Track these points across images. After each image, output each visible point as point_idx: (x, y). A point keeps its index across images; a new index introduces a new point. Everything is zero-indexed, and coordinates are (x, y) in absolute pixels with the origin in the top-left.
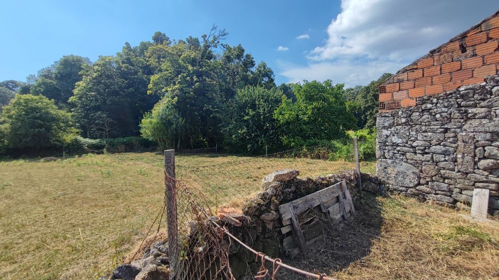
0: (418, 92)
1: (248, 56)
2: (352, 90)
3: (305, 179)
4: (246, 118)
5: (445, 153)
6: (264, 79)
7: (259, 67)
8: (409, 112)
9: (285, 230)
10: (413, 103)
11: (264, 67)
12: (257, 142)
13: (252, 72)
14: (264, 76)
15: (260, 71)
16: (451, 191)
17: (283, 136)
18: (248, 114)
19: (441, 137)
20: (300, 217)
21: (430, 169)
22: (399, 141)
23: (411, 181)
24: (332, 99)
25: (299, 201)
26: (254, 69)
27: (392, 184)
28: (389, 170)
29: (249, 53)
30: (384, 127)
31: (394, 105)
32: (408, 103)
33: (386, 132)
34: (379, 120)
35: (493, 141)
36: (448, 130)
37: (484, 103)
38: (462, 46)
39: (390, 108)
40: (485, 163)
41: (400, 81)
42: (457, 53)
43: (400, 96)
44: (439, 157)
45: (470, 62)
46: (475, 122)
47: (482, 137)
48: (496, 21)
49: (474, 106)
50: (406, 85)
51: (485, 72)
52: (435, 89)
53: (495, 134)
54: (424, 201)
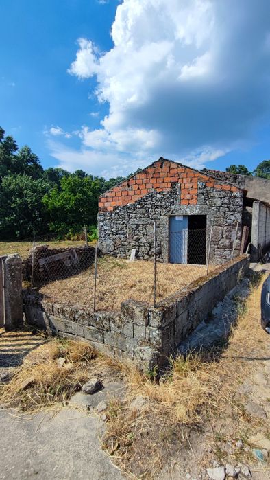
0: (114, 204)
1: (9, 139)
2: (114, 180)
3: (52, 249)
4: (13, 205)
5: (123, 234)
6: (29, 164)
7: (23, 151)
8: (111, 214)
9: (41, 270)
10: (112, 209)
11: (29, 153)
12: (26, 229)
13: (15, 157)
14: (29, 161)
15: (24, 156)
16: (125, 251)
17: (49, 222)
18: (14, 202)
19: (121, 226)
20: (49, 264)
21: (118, 242)
22: (107, 228)
23: (111, 249)
24: (90, 193)
25: (48, 258)
26: (17, 153)
27: (105, 251)
28: (103, 243)
29: (10, 135)
30: (101, 221)
31: (105, 209)
32: (110, 209)
33: (102, 224)
34: (99, 217)
35: (137, 228)
36: (124, 223)
37: (134, 212)
38: (128, 184)
39: (103, 211)
40: (135, 238)
41: (107, 197)
42: (127, 187)
43: (107, 205)
44: (121, 236)
45: (131, 193)
46: (132, 220)
47: (134, 226)
48: (138, 176)
49: (132, 213)
50: (110, 199)
51: (135, 198)
52: (120, 203)
53: (138, 226)
54: (116, 257)
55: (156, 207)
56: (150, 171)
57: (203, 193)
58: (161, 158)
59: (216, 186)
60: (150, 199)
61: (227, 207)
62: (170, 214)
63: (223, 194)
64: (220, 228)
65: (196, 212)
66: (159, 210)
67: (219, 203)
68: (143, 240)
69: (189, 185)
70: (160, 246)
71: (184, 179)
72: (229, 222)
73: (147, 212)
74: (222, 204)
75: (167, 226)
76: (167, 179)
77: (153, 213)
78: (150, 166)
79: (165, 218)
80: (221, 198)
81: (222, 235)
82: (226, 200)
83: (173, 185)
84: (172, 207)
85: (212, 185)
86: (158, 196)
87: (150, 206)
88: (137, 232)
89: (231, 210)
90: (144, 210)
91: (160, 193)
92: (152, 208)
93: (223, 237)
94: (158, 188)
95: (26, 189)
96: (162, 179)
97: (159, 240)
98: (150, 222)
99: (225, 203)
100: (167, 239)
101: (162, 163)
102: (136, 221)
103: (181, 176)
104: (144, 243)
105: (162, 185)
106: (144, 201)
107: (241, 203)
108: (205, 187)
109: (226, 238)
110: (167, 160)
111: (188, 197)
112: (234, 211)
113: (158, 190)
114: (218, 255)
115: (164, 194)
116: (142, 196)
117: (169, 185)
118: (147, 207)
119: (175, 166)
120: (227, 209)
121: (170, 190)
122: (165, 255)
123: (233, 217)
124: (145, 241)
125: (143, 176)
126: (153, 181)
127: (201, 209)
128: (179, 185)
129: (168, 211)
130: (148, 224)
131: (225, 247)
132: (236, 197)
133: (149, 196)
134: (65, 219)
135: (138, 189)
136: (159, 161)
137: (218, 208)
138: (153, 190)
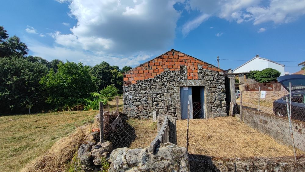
0: (137, 79)
4: (9, 83)
5: (145, 101)
6: (17, 51)
7: (12, 40)
8: (134, 86)
11: (18, 42)
13: (4, 43)
14: (17, 48)
15: (12, 44)
16: (147, 114)
19: (144, 95)
21: (141, 107)
22: (131, 97)
23: (135, 112)
26: (6, 40)
27: (129, 115)
28: (128, 109)
29: (1, 26)
30: (126, 92)
31: (129, 83)
32: (134, 82)
33: (126, 94)
34: (124, 89)
35: (156, 96)
36: (145, 93)
37: (154, 84)
38: (148, 65)
39: (128, 84)
40: (155, 103)
41: (131, 74)
42: (147, 67)
43: (131, 79)
44: (144, 102)
45: (151, 71)
46: (152, 90)
47: (154, 95)
48: (156, 60)
49: (152, 85)
50: (133, 75)
51: (154, 75)
52: (142, 78)
53: (157, 94)
54: (140, 119)
55: (171, 81)
56: (165, 57)
57: (201, 73)
58: (173, 49)
59: (208, 68)
60: (166, 75)
61: (217, 81)
62: (181, 85)
63: (214, 73)
64: (214, 94)
65: (198, 84)
66: (173, 83)
67: (212, 79)
68: (161, 104)
69: (192, 67)
70: (175, 108)
71: (189, 63)
72: (218, 90)
73: (164, 84)
74: (214, 79)
75: (179, 94)
76: (177, 63)
77: (168, 85)
78: (165, 54)
79: (177, 89)
80: (212, 76)
81: (215, 98)
82: (215, 77)
83: (182, 67)
84: (182, 81)
85: (206, 67)
86: (172, 74)
87: (166, 81)
88: (156, 99)
89: (219, 83)
90: (162, 83)
91: (173, 72)
92: (167, 82)
93: (216, 100)
94: (171, 68)
95: (22, 69)
96: (174, 62)
97: (174, 104)
98: (166, 91)
99: (215, 79)
100: (180, 102)
101: (174, 53)
102: (156, 91)
103: (187, 61)
104: (163, 107)
105: (174, 67)
106: (162, 77)
107: (224, 79)
108: (202, 68)
109: (218, 100)
110: (177, 51)
111: (192, 74)
112: (221, 83)
113: (172, 70)
114: (214, 111)
115: (176, 72)
116: (159, 73)
117: (179, 66)
118: (164, 81)
119: (183, 55)
120: (217, 82)
121: (179, 70)
122: (178, 114)
123: (220, 87)
124: (163, 105)
125: (160, 60)
126: (168, 63)
127: (201, 82)
128: (186, 67)
129: (180, 84)
130: (165, 92)
131: (217, 106)
132: (221, 75)
133: (165, 74)
134: (62, 94)
135: (157, 68)
136: (171, 51)
137: (211, 81)
138: (167, 70)
